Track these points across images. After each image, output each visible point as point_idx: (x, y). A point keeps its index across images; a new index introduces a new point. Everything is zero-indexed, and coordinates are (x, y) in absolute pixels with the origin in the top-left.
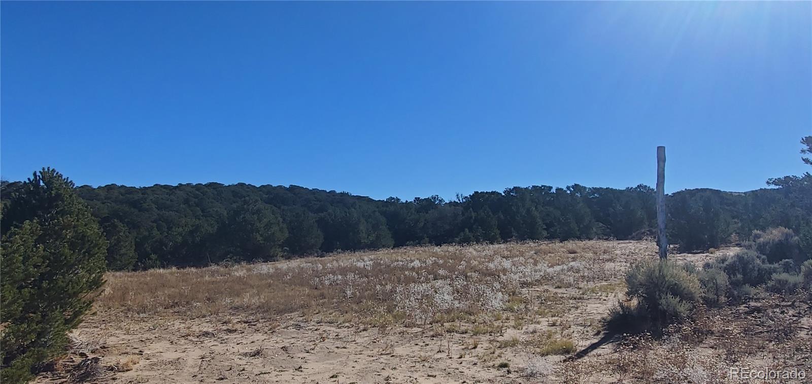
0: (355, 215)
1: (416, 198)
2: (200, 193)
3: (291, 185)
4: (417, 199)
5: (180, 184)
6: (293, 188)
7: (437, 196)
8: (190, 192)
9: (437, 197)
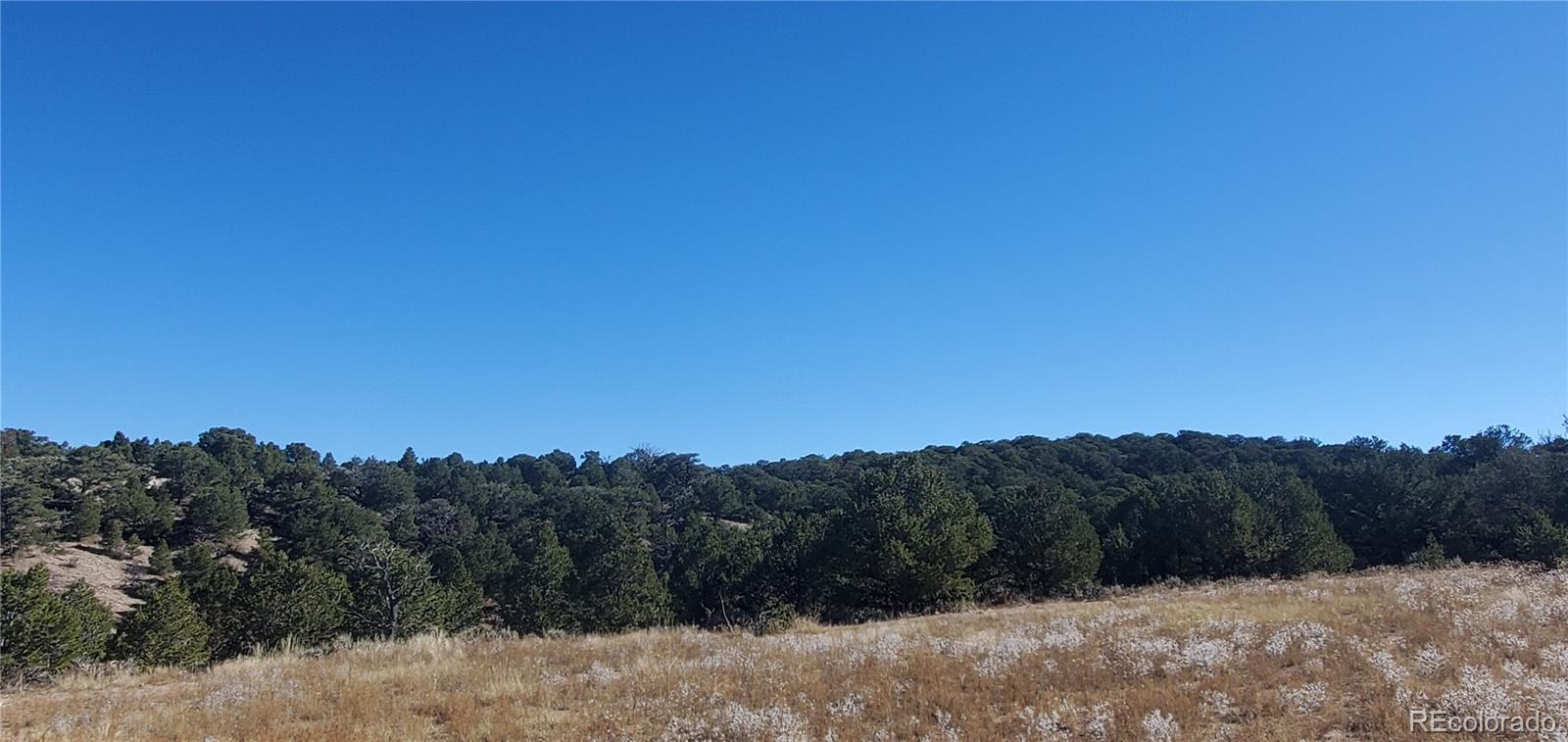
0: (1222, 485)
1: (1448, 438)
2: (996, 458)
3: (1181, 431)
4: (1453, 440)
5: (965, 443)
6: (1185, 436)
7: (1506, 427)
8: (981, 457)
9: (1503, 430)
